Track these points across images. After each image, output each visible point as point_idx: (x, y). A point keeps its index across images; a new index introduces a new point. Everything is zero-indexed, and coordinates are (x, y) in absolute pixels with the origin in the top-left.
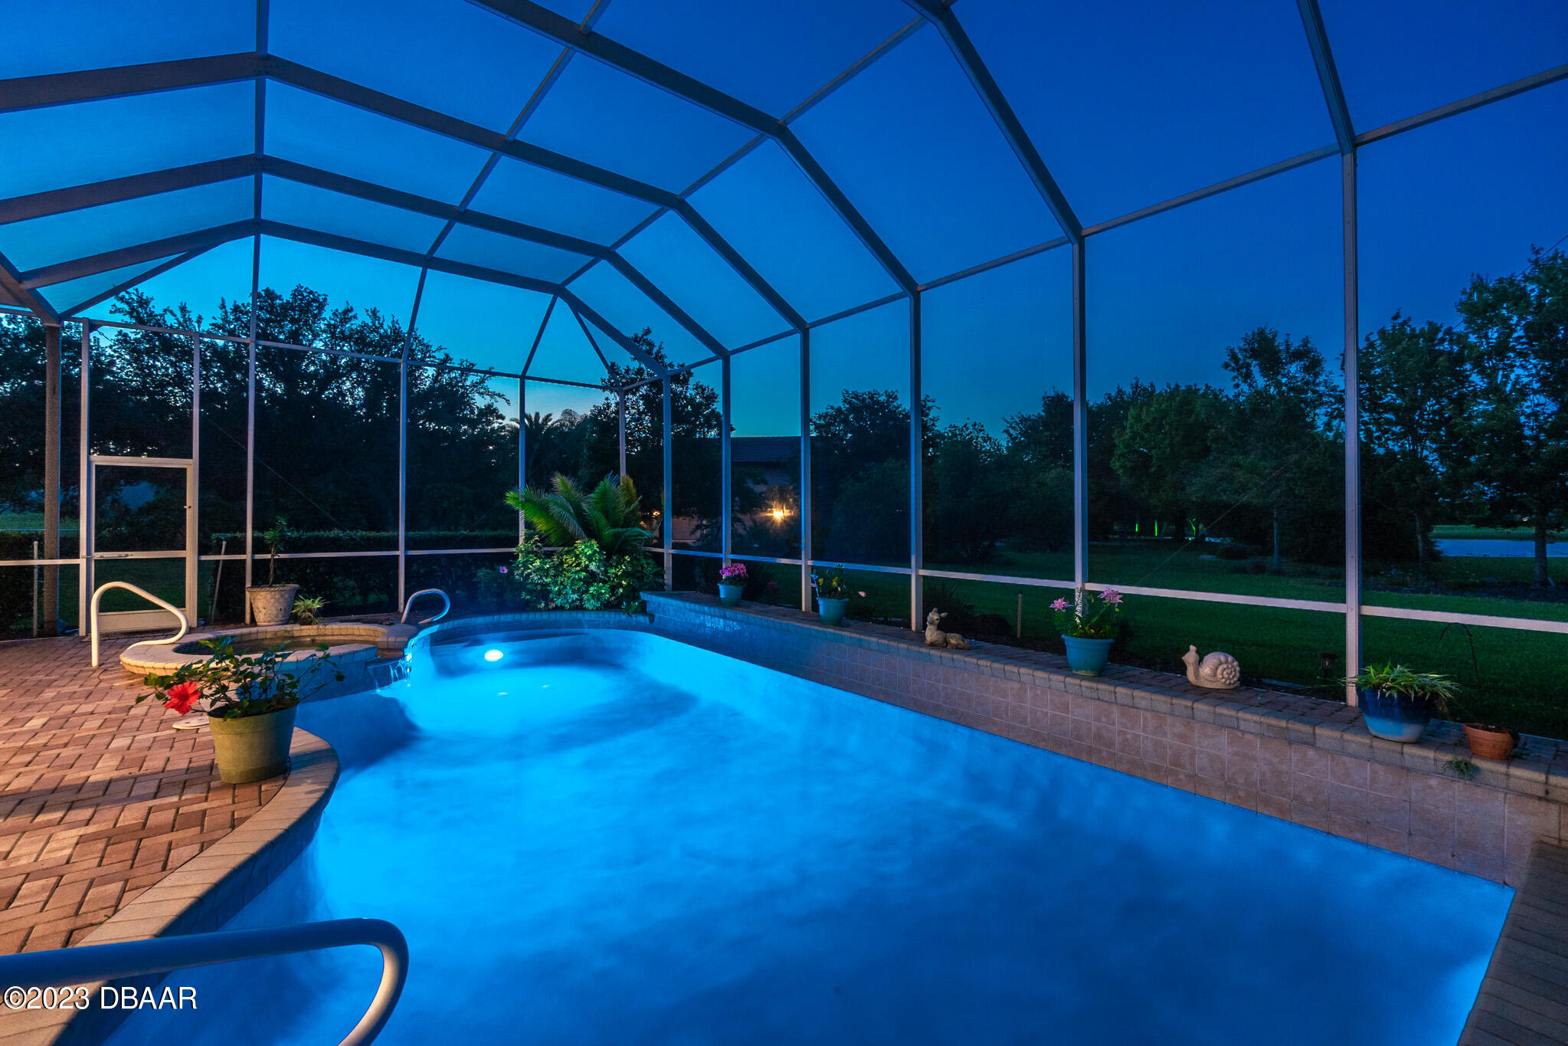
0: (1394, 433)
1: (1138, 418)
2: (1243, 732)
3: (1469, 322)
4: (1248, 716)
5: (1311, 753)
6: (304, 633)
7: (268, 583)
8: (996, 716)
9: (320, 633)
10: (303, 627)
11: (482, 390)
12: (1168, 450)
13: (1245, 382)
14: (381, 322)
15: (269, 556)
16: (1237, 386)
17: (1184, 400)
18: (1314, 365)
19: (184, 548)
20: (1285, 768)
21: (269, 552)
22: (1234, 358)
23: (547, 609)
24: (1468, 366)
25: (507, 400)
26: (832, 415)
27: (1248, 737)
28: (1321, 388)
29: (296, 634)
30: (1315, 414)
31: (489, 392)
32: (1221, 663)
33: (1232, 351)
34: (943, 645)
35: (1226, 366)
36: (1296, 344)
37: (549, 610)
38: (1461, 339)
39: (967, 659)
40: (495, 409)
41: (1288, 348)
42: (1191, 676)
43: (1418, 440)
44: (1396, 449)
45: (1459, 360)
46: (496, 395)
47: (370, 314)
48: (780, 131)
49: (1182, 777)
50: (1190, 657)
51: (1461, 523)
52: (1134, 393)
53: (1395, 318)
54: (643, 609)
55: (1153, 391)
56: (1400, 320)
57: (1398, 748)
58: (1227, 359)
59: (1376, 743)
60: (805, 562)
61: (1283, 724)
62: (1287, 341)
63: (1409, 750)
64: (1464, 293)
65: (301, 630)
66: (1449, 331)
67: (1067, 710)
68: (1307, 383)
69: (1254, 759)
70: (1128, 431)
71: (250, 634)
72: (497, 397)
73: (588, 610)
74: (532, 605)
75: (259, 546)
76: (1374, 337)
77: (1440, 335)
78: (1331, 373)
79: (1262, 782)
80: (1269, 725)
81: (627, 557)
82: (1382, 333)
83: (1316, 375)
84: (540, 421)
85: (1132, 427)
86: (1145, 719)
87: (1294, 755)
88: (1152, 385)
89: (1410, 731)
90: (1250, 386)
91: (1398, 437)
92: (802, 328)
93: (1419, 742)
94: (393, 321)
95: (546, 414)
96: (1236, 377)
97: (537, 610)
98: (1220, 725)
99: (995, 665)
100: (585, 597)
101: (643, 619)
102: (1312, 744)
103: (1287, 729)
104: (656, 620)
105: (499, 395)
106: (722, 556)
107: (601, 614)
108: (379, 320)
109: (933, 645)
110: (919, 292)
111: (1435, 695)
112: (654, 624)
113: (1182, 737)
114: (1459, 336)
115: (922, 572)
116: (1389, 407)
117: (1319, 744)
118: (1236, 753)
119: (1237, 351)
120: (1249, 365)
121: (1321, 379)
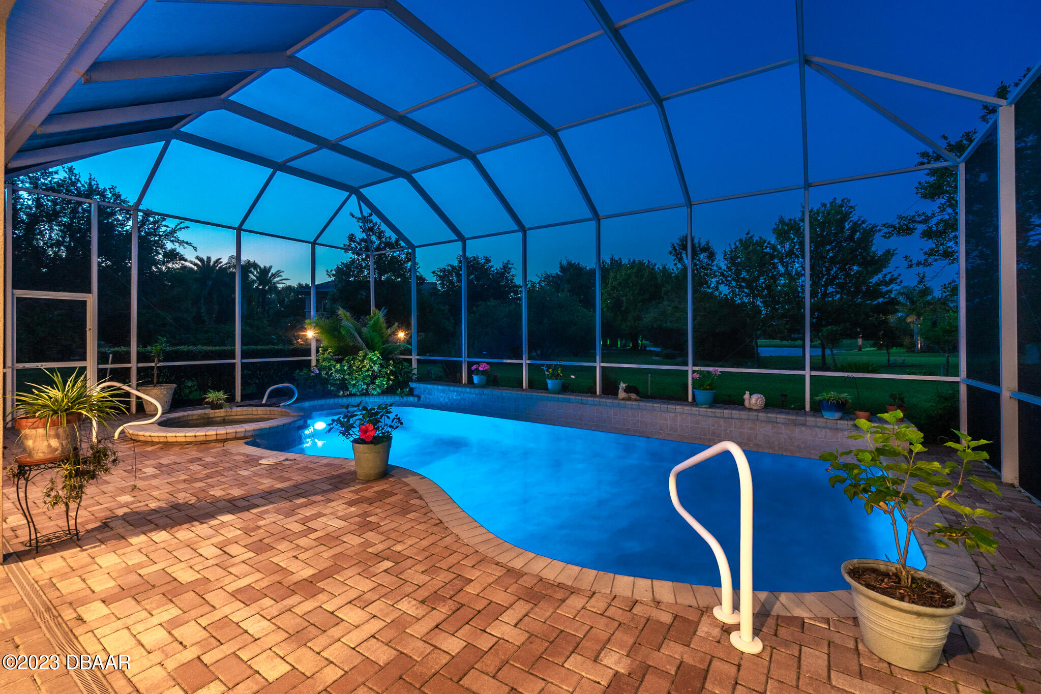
0: (746, 293)
1: (615, 278)
2: (777, 423)
3: (777, 239)
4: (780, 416)
5: (803, 428)
6: (216, 415)
7: (153, 384)
8: (661, 430)
9: (228, 414)
10: (216, 411)
11: (172, 239)
12: (632, 297)
13: (679, 262)
14: (77, 178)
15: (153, 364)
16: (676, 264)
17: (639, 268)
18: (711, 256)
19: (85, 360)
20: (793, 436)
21: (153, 361)
22: (674, 249)
23: (344, 396)
24: (776, 261)
25: (194, 247)
26: (448, 270)
27: (780, 425)
28: (715, 268)
29: (211, 416)
30: (711, 281)
31: (179, 240)
32: (759, 398)
33: (673, 245)
34: (629, 399)
35: (671, 253)
36: (703, 243)
37: (345, 396)
38: (774, 248)
39: (647, 404)
40: (178, 253)
41: (700, 246)
42: (747, 403)
43: (755, 297)
44: (747, 301)
45: (772, 257)
46: (185, 243)
47: (67, 170)
48: (554, 134)
49: (751, 445)
50: (747, 396)
51: (775, 339)
52: (611, 263)
53: (747, 234)
54: (411, 393)
55: (621, 263)
56: (749, 235)
57: (835, 421)
58: (671, 249)
59: (828, 421)
60: (525, 362)
61: (795, 418)
62: (699, 242)
63: (839, 422)
64: (776, 224)
65: (215, 413)
66: (769, 243)
67: (698, 424)
68: (708, 265)
69: (781, 434)
70: (609, 286)
71: (184, 416)
72: (185, 245)
73: (373, 395)
74: (333, 393)
75: (141, 358)
76: (738, 243)
77: (766, 244)
78: (719, 260)
79: (785, 443)
80: (789, 419)
81: (391, 362)
82: (741, 240)
83: (713, 261)
84: (212, 263)
85: (612, 283)
86: (735, 423)
87: (797, 430)
88: (620, 259)
89: (838, 415)
90: (682, 264)
91: (748, 295)
92: (523, 229)
93: (840, 419)
94: (90, 178)
95: (218, 258)
96: (675, 260)
97: (339, 397)
98: (769, 421)
99: (663, 406)
100: (372, 386)
101: (411, 399)
102: (805, 425)
103: (796, 419)
104: (422, 399)
105: (187, 243)
106: (462, 359)
107: (381, 397)
108: (75, 176)
109: (623, 399)
110: (600, 219)
111: (847, 401)
112: (420, 402)
113: (751, 428)
114: (773, 245)
115: (603, 365)
116: (744, 279)
117: (807, 424)
118: (774, 432)
119: (676, 245)
120: (681, 254)
121: (715, 263)
